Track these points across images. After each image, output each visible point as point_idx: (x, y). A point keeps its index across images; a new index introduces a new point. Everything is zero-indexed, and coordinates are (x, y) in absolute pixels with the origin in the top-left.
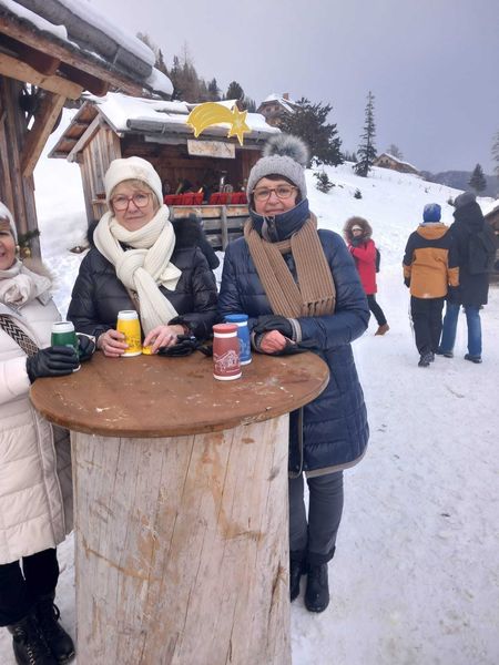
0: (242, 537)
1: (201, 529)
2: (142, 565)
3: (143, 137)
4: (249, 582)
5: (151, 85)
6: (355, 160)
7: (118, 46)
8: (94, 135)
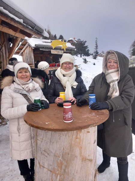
0: (87, 161)
1: (76, 159)
2: (58, 170)
3: (39, 49)
4: (89, 175)
5: (44, 35)
6: (93, 55)
7: (35, 25)
8: (26, 49)
